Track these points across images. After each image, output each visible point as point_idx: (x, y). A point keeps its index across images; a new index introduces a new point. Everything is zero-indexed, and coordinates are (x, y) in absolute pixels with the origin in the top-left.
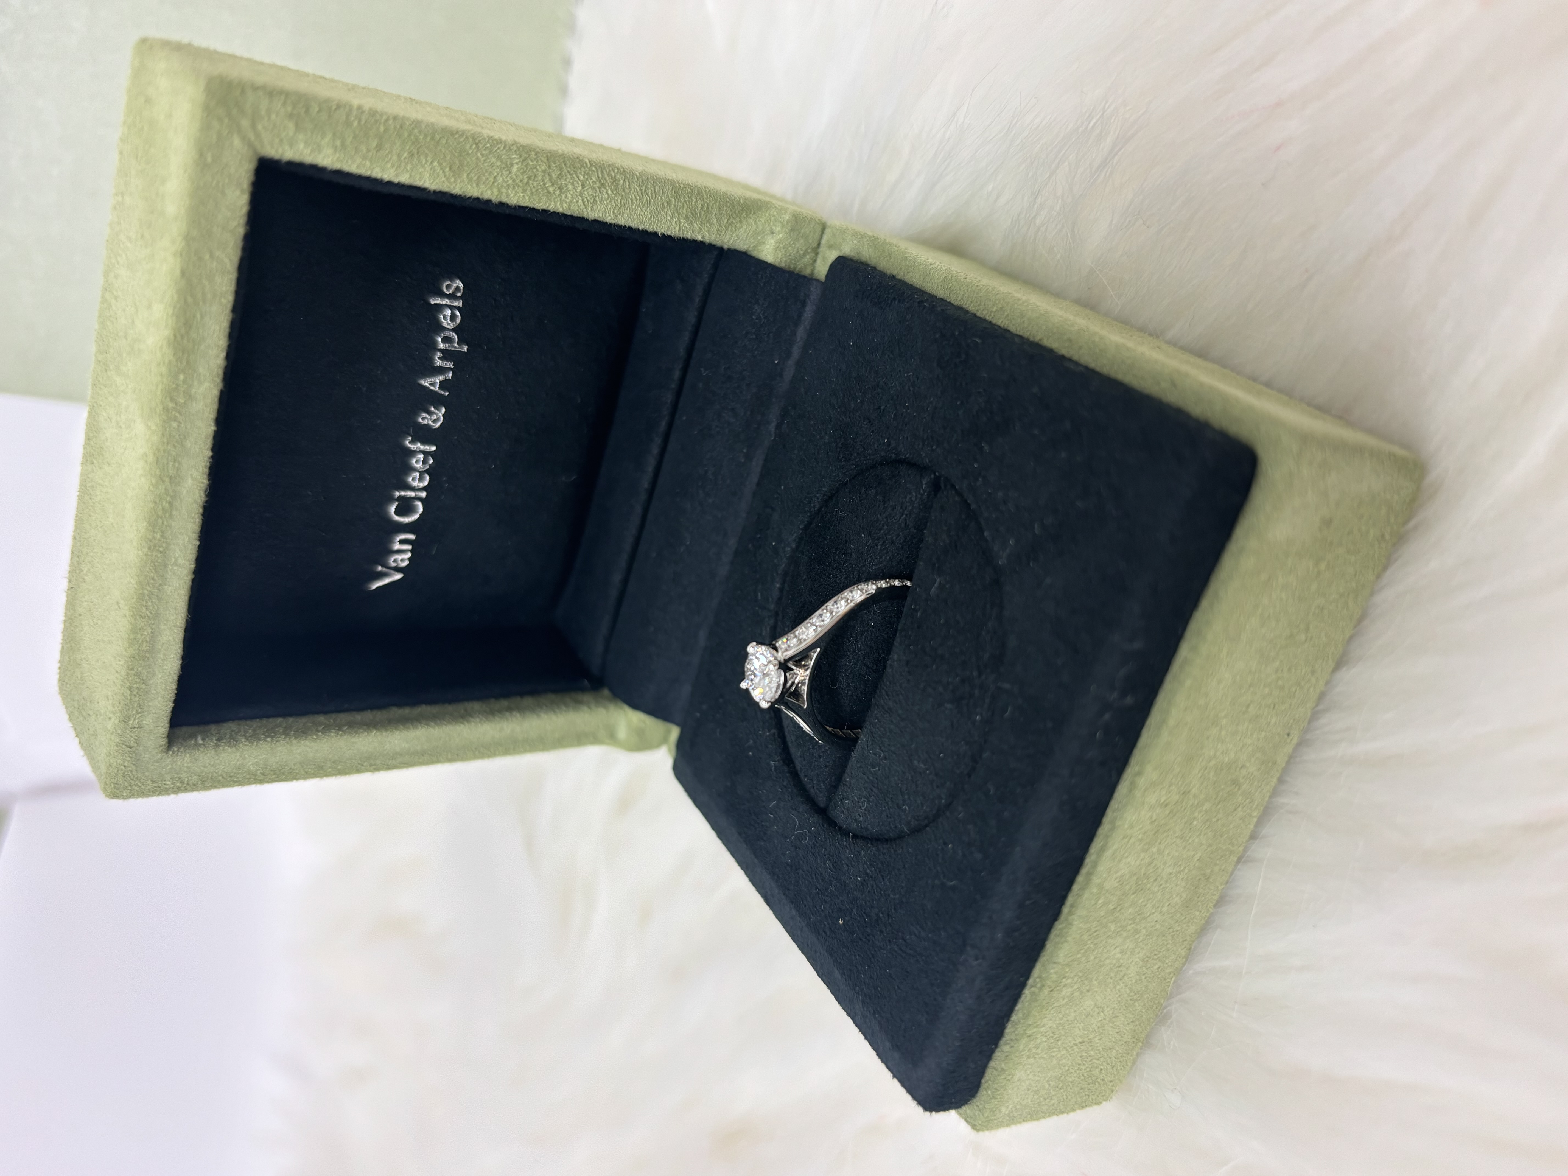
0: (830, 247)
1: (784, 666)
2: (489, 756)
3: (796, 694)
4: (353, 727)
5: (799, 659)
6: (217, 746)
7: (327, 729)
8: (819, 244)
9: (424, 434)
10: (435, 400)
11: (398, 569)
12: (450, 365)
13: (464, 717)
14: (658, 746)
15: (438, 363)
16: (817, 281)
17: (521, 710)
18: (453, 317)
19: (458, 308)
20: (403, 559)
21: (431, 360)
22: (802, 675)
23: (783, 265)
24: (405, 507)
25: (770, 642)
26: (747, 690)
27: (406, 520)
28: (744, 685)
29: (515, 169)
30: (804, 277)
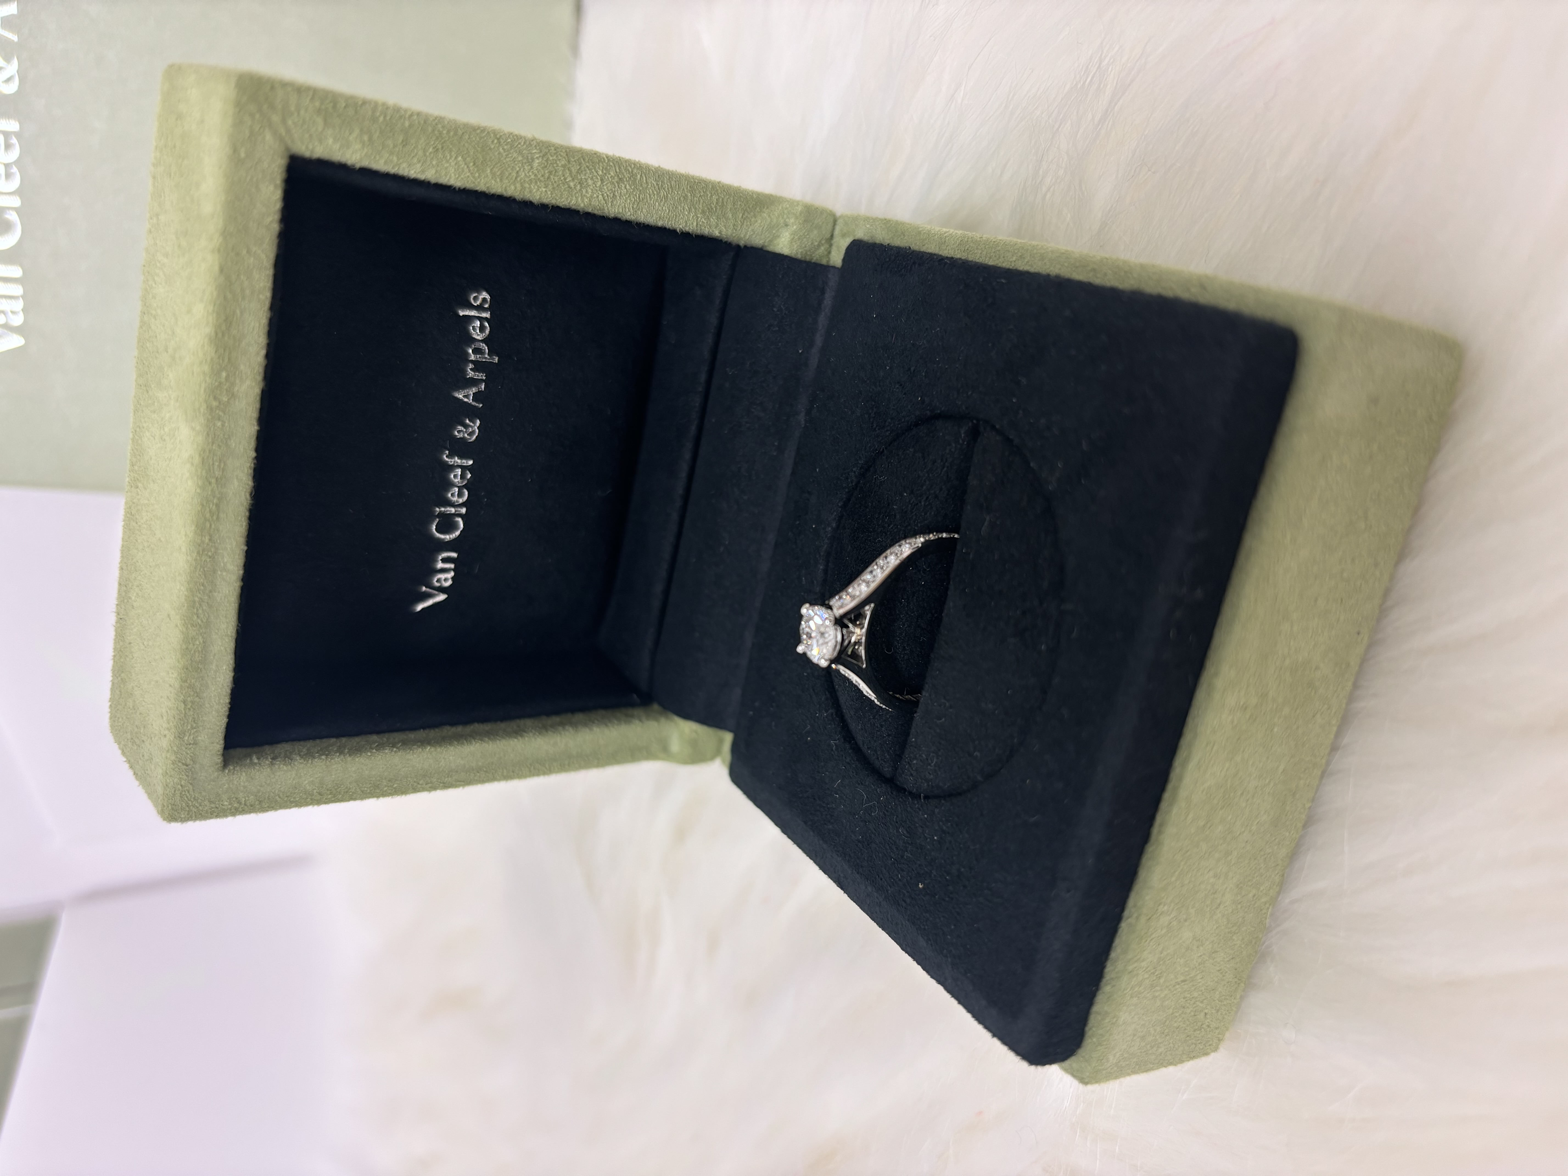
0: (844, 235)
1: (840, 622)
2: (544, 774)
3: (855, 655)
4: (406, 744)
5: (855, 615)
6: (272, 764)
7: (380, 747)
8: (832, 236)
9: (461, 448)
10: (469, 412)
11: (442, 590)
12: (481, 376)
13: (518, 733)
14: (712, 758)
15: (471, 374)
16: (834, 267)
17: (574, 725)
18: (482, 329)
19: (486, 319)
20: (446, 579)
21: (464, 372)
22: (858, 633)
23: (799, 256)
24: (447, 524)
25: (823, 601)
26: (805, 654)
27: (447, 537)
28: (800, 649)
29: (536, 164)
30: (821, 265)
